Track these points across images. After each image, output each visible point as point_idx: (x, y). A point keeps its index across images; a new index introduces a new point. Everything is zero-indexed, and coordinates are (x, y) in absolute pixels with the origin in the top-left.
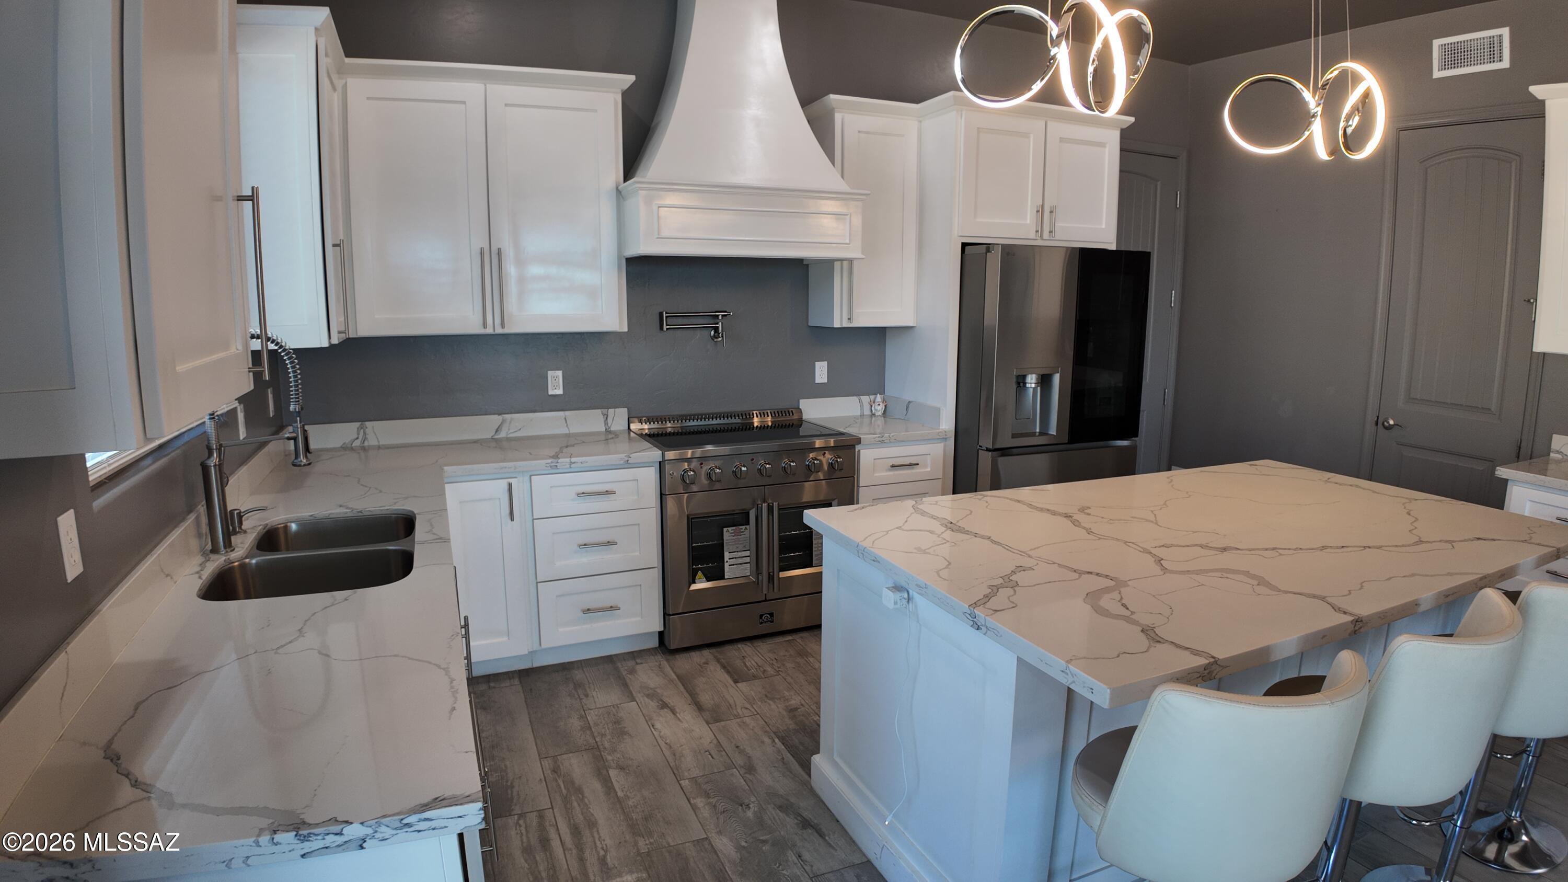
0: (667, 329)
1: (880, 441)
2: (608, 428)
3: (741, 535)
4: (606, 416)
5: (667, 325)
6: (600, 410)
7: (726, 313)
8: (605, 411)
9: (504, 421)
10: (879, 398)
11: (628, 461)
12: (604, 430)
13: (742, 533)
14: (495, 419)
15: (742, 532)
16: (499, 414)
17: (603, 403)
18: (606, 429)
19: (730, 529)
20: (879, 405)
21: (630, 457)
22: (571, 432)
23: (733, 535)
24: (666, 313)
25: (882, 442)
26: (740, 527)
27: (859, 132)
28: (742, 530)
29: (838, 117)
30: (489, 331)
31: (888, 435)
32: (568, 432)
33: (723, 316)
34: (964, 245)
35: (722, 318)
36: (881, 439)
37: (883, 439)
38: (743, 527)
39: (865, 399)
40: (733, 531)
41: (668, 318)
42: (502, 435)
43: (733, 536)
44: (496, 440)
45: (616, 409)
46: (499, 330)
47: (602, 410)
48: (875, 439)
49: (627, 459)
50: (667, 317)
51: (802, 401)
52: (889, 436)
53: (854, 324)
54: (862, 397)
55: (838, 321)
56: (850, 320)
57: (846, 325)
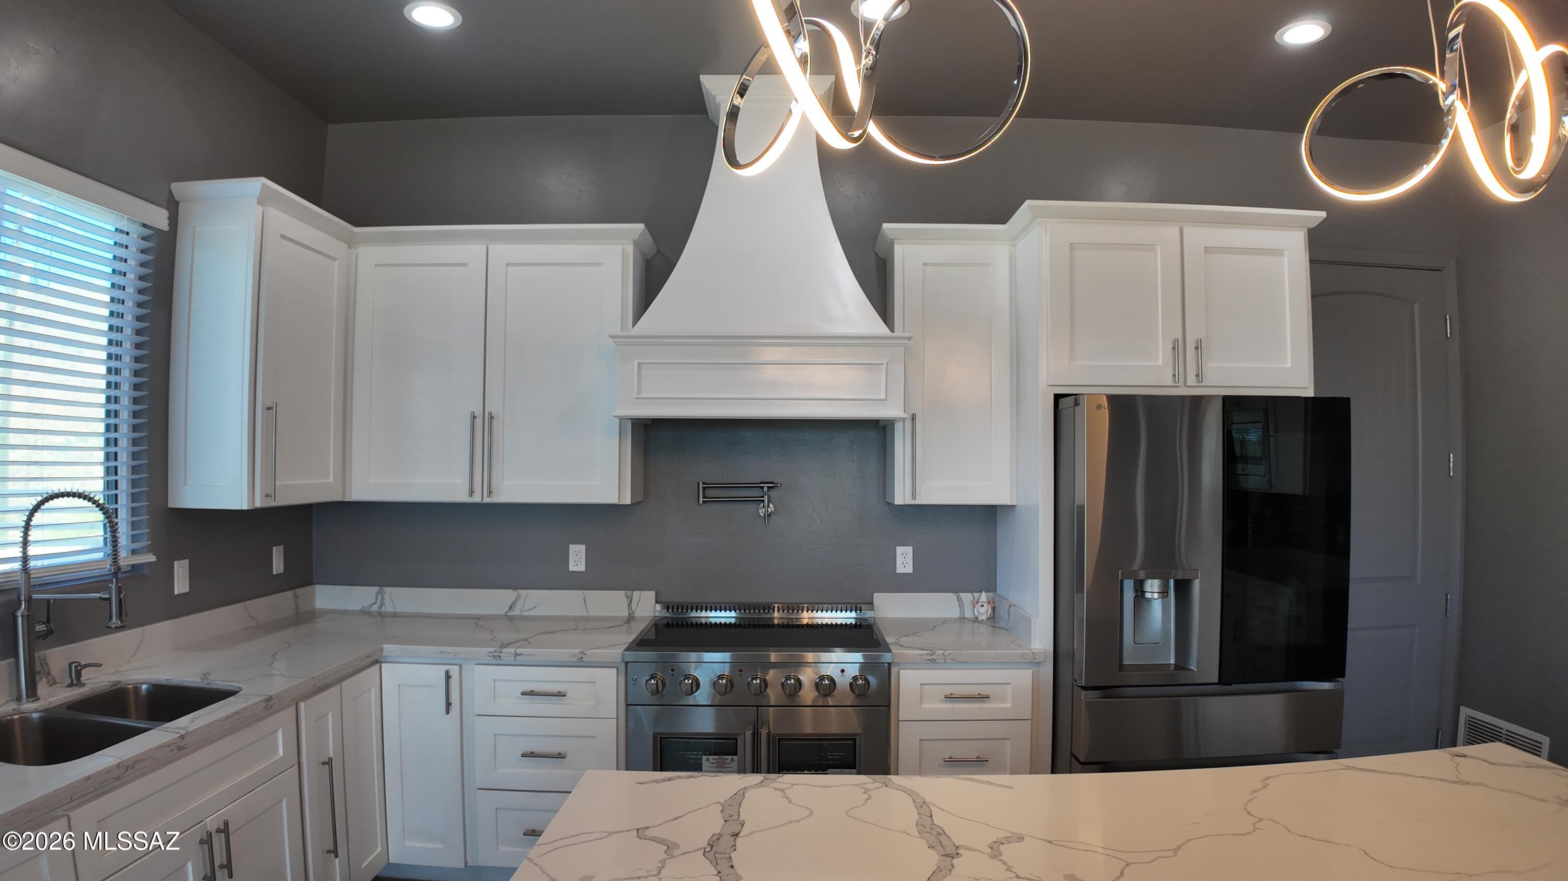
0: (704, 502)
1: (929, 660)
2: (631, 613)
3: (726, 768)
4: (630, 599)
5: (704, 497)
6: (623, 592)
7: (772, 485)
8: (629, 593)
9: (518, 597)
10: (984, 597)
11: (582, 658)
12: (627, 614)
13: (726, 766)
14: (508, 595)
15: (728, 764)
16: (515, 589)
17: (630, 585)
18: (629, 614)
19: (711, 757)
20: (982, 606)
21: (585, 654)
22: (591, 614)
23: (716, 765)
24: (704, 483)
25: (933, 661)
26: (725, 757)
27: (925, 264)
28: (727, 761)
29: (898, 250)
30: (477, 499)
31: (943, 652)
32: (586, 614)
33: (769, 487)
34: (1057, 397)
35: (768, 491)
36: (930, 657)
37: (934, 657)
38: (730, 758)
39: (966, 597)
40: (714, 761)
41: (707, 491)
42: (516, 612)
43: (716, 767)
44: (511, 619)
45: (642, 592)
46: (487, 500)
47: (626, 592)
48: (922, 657)
49: (581, 655)
50: (704, 488)
51: (877, 596)
52: (943, 654)
53: (921, 501)
54: (962, 595)
55: (901, 497)
56: (914, 495)
57: (909, 501)
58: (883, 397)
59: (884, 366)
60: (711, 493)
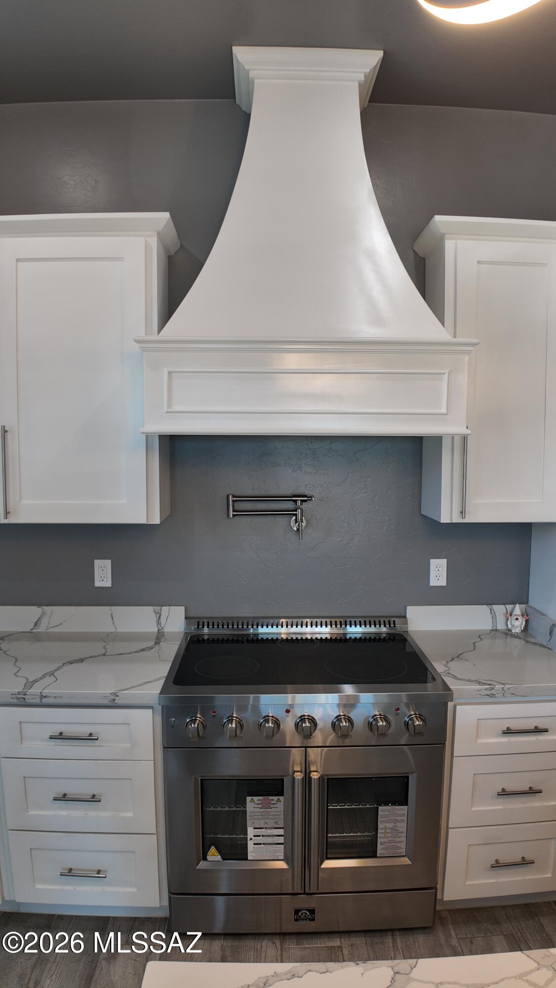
0: (234, 515)
1: (488, 695)
2: (160, 628)
3: (271, 808)
4: (158, 615)
5: (234, 511)
6: (151, 607)
7: (306, 498)
8: (157, 608)
9: (43, 614)
11: (114, 700)
12: (156, 630)
13: (272, 806)
14: (32, 612)
15: (274, 804)
16: (39, 606)
18: (158, 630)
19: (256, 798)
20: (517, 619)
21: (118, 696)
22: (119, 630)
23: (260, 806)
24: (234, 496)
25: (493, 696)
26: (271, 798)
27: (479, 262)
28: (272, 802)
29: (449, 246)
31: (503, 686)
32: (113, 630)
33: (302, 501)
35: (301, 504)
36: (489, 692)
37: (493, 692)
38: (275, 798)
40: (260, 802)
41: (236, 504)
42: (42, 629)
43: (260, 808)
44: (37, 635)
45: (171, 607)
48: (481, 692)
49: (113, 697)
50: (233, 501)
51: (410, 609)
52: (503, 688)
53: (470, 519)
54: (495, 607)
55: (448, 514)
56: (462, 513)
57: (456, 519)
58: (444, 410)
59: (446, 376)
60: (241, 506)
